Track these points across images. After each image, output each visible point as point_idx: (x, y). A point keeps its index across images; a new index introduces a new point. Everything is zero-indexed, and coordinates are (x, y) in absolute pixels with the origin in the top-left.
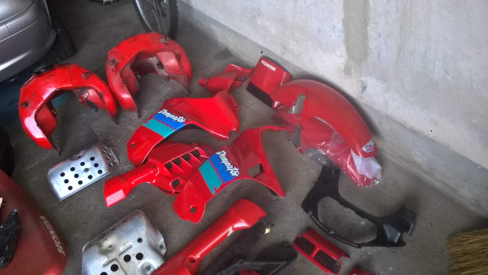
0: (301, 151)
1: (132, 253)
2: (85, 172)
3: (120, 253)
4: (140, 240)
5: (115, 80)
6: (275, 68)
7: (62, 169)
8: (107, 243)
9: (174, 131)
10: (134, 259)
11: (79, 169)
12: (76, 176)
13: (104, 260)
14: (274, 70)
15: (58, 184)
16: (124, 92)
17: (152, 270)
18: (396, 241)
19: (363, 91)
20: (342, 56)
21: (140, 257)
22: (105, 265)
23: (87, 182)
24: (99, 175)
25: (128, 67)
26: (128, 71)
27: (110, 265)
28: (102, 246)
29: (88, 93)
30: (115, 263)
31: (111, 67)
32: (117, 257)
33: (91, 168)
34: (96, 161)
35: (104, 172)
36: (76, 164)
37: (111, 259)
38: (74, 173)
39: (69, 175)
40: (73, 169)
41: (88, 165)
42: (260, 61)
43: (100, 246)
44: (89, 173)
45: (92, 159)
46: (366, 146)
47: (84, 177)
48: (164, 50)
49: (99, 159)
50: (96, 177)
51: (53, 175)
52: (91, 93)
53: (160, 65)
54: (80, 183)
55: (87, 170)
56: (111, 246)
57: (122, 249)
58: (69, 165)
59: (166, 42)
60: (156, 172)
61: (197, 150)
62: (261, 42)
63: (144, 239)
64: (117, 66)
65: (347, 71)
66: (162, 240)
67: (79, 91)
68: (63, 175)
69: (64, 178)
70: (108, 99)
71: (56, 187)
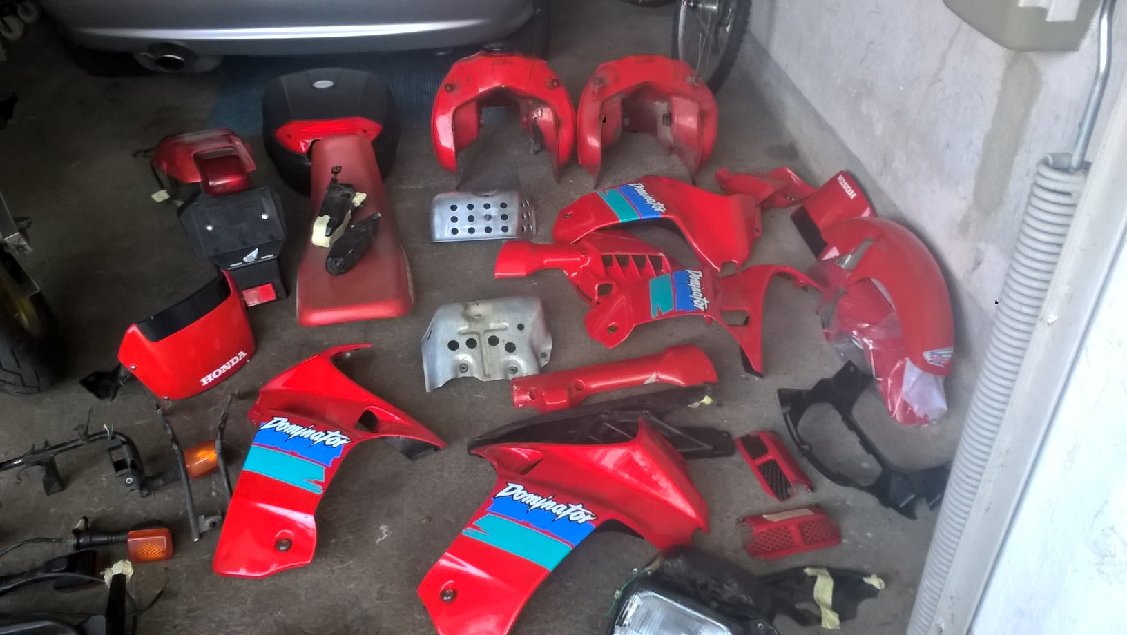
0: (827, 336)
1: (504, 338)
2: (484, 219)
3: (488, 329)
4: (521, 327)
5: (590, 110)
6: (855, 195)
7: (456, 200)
8: (478, 309)
9: (639, 218)
10: (501, 346)
11: (479, 210)
12: (471, 219)
13: (464, 327)
14: (852, 197)
15: (442, 219)
16: (594, 135)
17: (517, 375)
18: (902, 505)
19: (974, 269)
20: (965, 198)
21: (510, 348)
22: (461, 334)
23: (480, 234)
24: (501, 233)
25: (617, 100)
26: (615, 105)
27: (468, 337)
28: (469, 309)
29: (542, 111)
30: (475, 337)
31: (594, 88)
32: (481, 332)
33: (495, 217)
34: (506, 211)
35: (509, 232)
36: (479, 202)
37: (472, 330)
38: (470, 213)
39: (462, 212)
40: (470, 207)
41: (493, 211)
42: (838, 176)
43: (466, 307)
44: (490, 223)
45: (503, 206)
46: (932, 353)
47: (480, 227)
48: (685, 96)
49: (513, 210)
50: (497, 233)
51: (440, 202)
52: (544, 115)
53: (669, 117)
54: (471, 231)
55: (488, 217)
56: (479, 316)
57: (492, 325)
58: (469, 198)
59: (696, 84)
60: (584, 261)
61: (660, 257)
62: (853, 146)
63: (528, 328)
64: (603, 89)
65: (963, 227)
66: (548, 347)
67: (530, 102)
68: (454, 208)
69: (454, 213)
70: (566, 134)
71: (437, 220)
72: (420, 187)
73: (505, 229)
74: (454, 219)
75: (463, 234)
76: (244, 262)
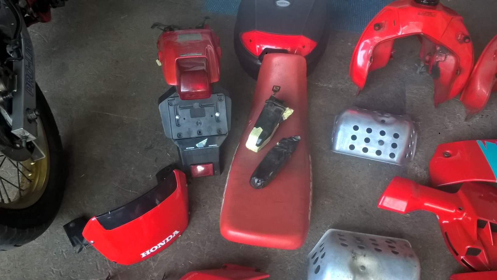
2: (377, 144)
7: (359, 122)
8: (363, 260)
11: (376, 136)
12: (367, 140)
15: (345, 135)
23: (371, 154)
24: (389, 158)
28: (356, 259)
29: (446, 57)
33: (387, 144)
34: (397, 141)
35: (395, 159)
36: (377, 129)
38: (368, 135)
39: (362, 133)
40: (369, 131)
41: (387, 138)
43: (354, 256)
44: (382, 148)
45: (396, 136)
47: (372, 148)
49: (402, 141)
50: (385, 157)
51: (347, 121)
52: (448, 60)
54: (365, 150)
55: (381, 142)
56: (363, 267)
58: (369, 123)
60: (458, 215)
67: (438, 48)
68: (356, 128)
69: (354, 133)
70: (462, 80)
71: (340, 135)
72: (331, 86)
73: (392, 155)
74: (354, 138)
75: (358, 150)
76: (196, 147)
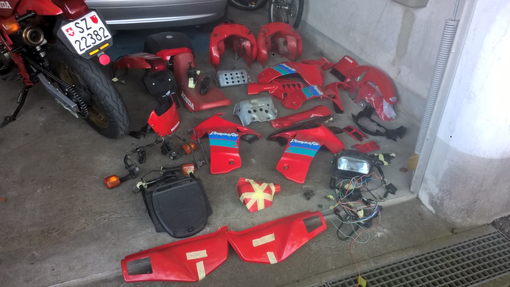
0: (355, 102)
1: (264, 109)
2: (236, 78)
4: (268, 105)
5: (262, 41)
6: (352, 62)
7: (226, 73)
8: (253, 101)
9: (288, 73)
10: (264, 111)
11: (234, 75)
12: (232, 78)
13: (251, 106)
14: (351, 62)
15: (223, 79)
16: (264, 49)
17: (270, 120)
18: (393, 138)
19: (398, 74)
20: (393, 54)
21: (267, 111)
22: (251, 108)
23: (236, 83)
24: (243, 82)
25: (269, 38)
26: (269, 39)
27: (253, 109)
29: (246, 42)
30: (255, 109)
31: (262, 34)
32: (257, 107)
33: (240, 78)
34: (243, 75)
35: (246, 82)
36: (234, 73)
37: (254, 107)
38: (231, 76)
39: (229, 76)
40: (231, 74)
41: (239, 75)
42: (344, 57)
43: (250, 101)
45: (242, 73)
46: (392, 98)
47: (236, 80)
48: (291, 35)
49: (245, 75)
51: (221, 73)
52: (247, 44)
53: (286, 43)
54: (233, 82)
55: (238, 77)
56: (254, 103)
57: (259, 105)
58: (230, 72)
59: (294, 31)
60: (275, 87)
61: (300, 84)
63: (270, 105)
64: (265, 34)
65: (393, 63)
66: (276, 111)
67: (242, 40)
68: (226, 75)
69: (226, 77)
70: (255, 50)
71: (221, 80)
73: (244, 81)
74: (227, 79)
75: (230, 84)
76: (166, 95)
